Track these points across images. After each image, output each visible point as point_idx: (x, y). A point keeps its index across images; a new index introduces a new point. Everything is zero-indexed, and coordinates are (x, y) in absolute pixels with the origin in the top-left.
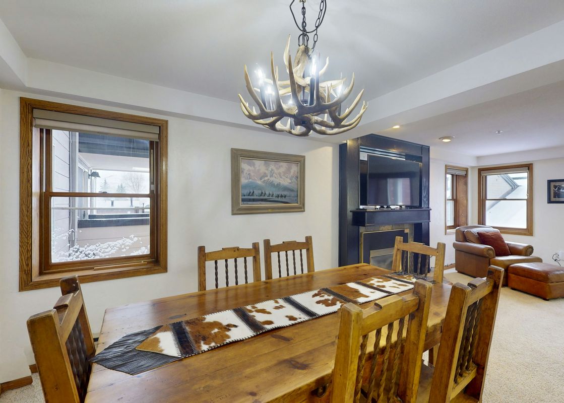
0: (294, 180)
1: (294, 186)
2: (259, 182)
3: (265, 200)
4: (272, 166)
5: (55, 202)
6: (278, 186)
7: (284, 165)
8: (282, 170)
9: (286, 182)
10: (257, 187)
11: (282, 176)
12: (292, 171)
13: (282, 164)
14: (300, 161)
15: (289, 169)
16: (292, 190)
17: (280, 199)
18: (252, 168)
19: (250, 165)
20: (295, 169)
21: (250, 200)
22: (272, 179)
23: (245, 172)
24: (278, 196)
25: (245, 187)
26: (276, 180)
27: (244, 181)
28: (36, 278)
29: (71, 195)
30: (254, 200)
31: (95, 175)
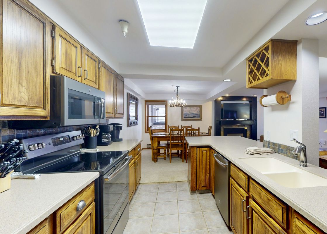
0: (198, 112)
1: (199, 113)
2: (188, 113)
3: (190, 117)
4: (192, 108)
5: (149, 118)
6: (194, 114)
7: (195, 108)
8: (195, 109)
9: (196, 112)
10: (188, 114)
11: (195, 111)
12: (198, 109)
13: (194, 108)
14: (200, 107)
15: (197, 109)
16: (198, 115)
17: (194, 117)
18: (186, 109)
19: (186, 108)
20: (199, 109)
21: (186, 117)
22: (192, 112)
23: (185, 110)
24: (194, 116)
25: (184, 114)
26: (193, 112)
27: (184, 113)
28: (147, 131)
29: (152, 117)
30: (187, 117)
31: (158, 109)
